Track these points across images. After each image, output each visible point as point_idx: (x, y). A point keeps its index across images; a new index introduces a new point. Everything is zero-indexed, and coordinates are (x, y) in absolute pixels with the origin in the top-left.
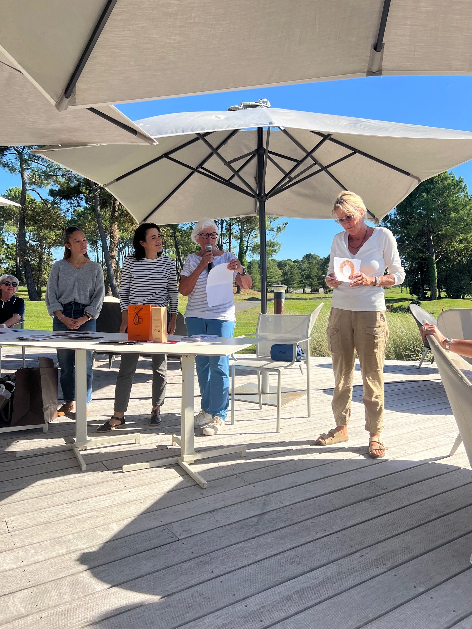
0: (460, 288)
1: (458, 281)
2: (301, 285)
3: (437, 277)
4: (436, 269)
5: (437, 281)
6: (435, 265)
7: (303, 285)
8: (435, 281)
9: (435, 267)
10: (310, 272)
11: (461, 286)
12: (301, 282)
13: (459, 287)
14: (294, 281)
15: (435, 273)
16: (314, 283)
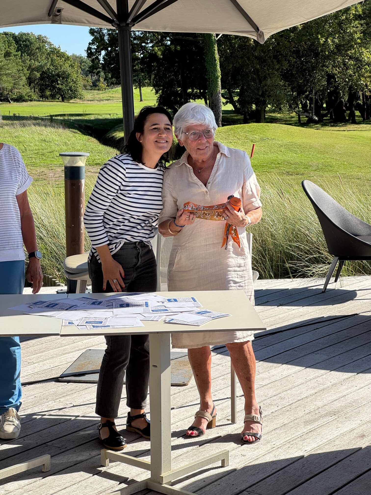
0: (263, 95)
1: (257, 81)
3: (219, 74)
4: (217, 56)
5: (220, 83)
6: (216, 48)
8: (217, 81)
9: (216, 52)
11: (263, 92)
13: (260, 93)
15: (216, 65)
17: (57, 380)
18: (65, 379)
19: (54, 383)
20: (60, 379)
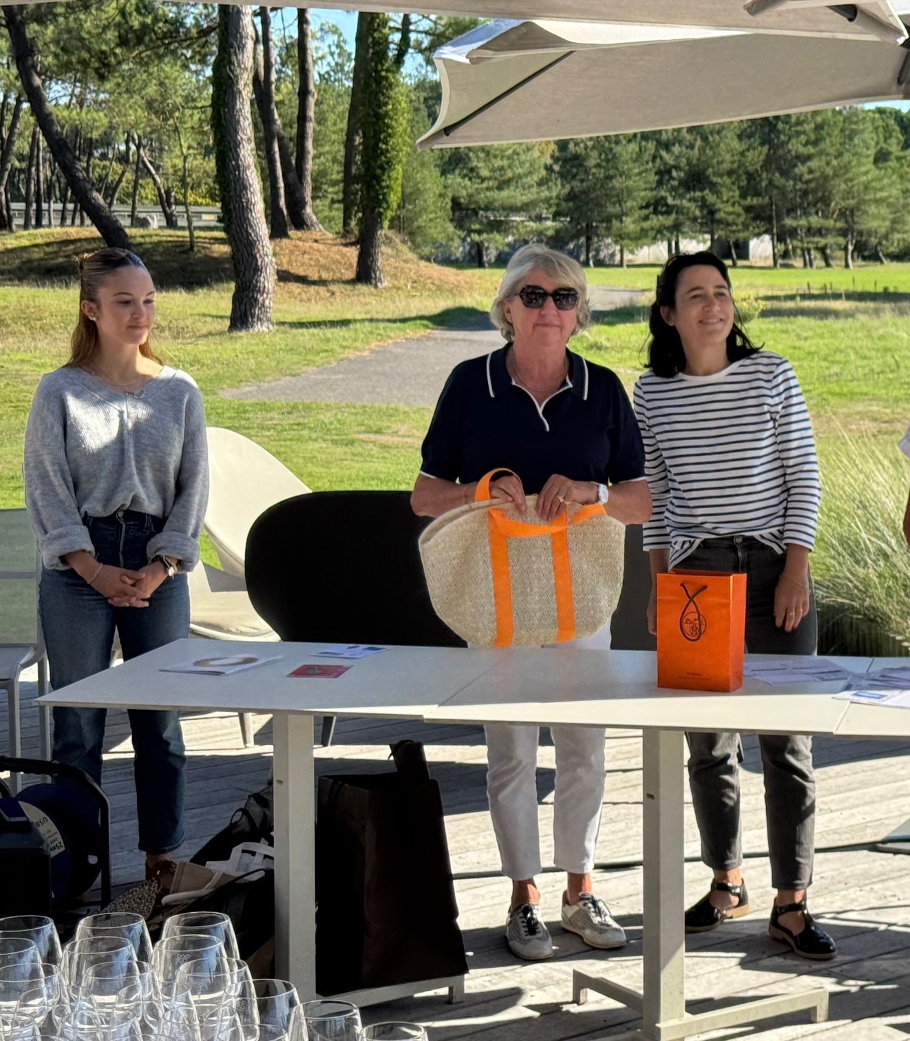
2: (656, 221)
7: (669, 220)
10: (702, 150)
12: (657, 206)
14: (620, 202)
16: (725, 210)
17: (873, 847)
18: (889, 845)
19: (865, 852)
20: (880, 845)
